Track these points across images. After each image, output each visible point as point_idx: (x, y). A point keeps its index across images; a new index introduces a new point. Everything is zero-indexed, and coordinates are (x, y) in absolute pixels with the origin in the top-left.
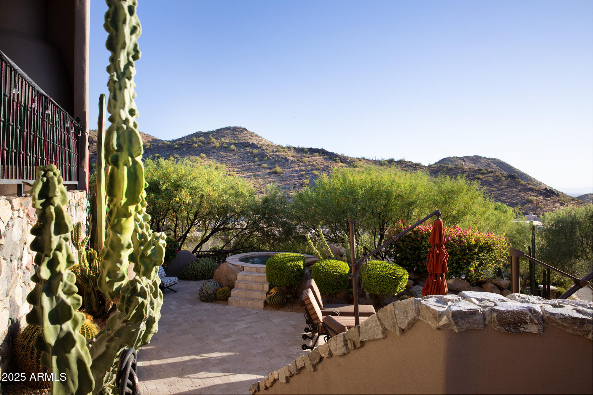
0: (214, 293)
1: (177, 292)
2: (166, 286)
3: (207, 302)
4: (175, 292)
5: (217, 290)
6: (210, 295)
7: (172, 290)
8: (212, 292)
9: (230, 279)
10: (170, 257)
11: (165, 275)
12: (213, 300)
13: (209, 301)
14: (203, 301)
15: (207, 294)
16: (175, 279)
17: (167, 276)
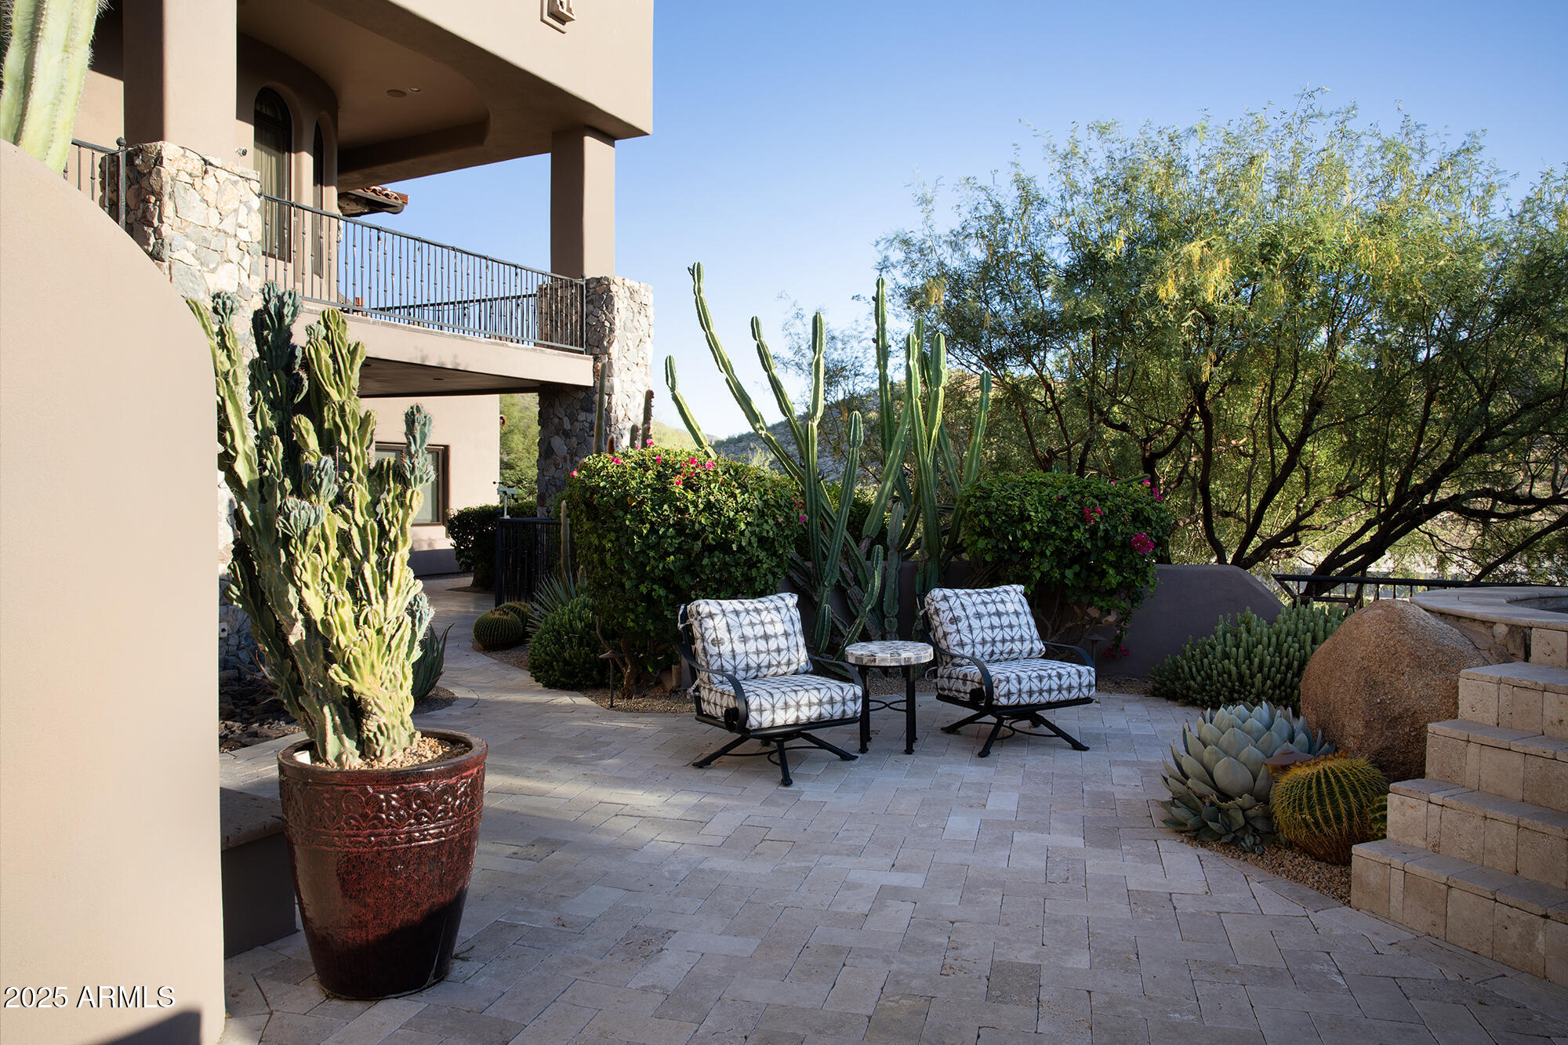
0: (1260, 783)
1: (1086, 749)
2: (1003, 701)
3: (1203, 845)
4: (1077, 746)
5: (1285, 768)
6: (1225, 796)
7: (1059, 733)
8: (1243, 777)
9: (1398, 710)
10: (1111, 571)
11: (1039, 646)
12: (1249, 840)
13: (1217, 837)
14: (1177, 827)
15: (1204, 789)
16: (1077, 676)
17: (1048, 655)
